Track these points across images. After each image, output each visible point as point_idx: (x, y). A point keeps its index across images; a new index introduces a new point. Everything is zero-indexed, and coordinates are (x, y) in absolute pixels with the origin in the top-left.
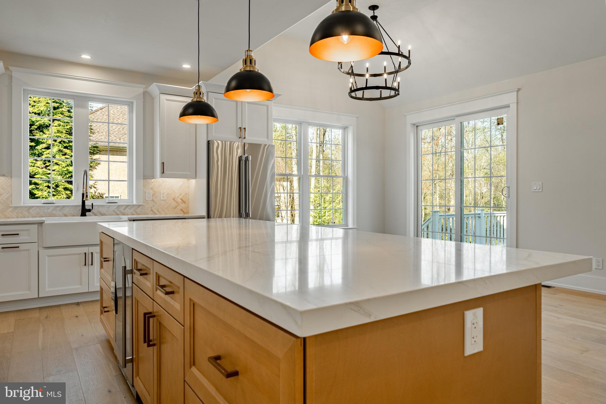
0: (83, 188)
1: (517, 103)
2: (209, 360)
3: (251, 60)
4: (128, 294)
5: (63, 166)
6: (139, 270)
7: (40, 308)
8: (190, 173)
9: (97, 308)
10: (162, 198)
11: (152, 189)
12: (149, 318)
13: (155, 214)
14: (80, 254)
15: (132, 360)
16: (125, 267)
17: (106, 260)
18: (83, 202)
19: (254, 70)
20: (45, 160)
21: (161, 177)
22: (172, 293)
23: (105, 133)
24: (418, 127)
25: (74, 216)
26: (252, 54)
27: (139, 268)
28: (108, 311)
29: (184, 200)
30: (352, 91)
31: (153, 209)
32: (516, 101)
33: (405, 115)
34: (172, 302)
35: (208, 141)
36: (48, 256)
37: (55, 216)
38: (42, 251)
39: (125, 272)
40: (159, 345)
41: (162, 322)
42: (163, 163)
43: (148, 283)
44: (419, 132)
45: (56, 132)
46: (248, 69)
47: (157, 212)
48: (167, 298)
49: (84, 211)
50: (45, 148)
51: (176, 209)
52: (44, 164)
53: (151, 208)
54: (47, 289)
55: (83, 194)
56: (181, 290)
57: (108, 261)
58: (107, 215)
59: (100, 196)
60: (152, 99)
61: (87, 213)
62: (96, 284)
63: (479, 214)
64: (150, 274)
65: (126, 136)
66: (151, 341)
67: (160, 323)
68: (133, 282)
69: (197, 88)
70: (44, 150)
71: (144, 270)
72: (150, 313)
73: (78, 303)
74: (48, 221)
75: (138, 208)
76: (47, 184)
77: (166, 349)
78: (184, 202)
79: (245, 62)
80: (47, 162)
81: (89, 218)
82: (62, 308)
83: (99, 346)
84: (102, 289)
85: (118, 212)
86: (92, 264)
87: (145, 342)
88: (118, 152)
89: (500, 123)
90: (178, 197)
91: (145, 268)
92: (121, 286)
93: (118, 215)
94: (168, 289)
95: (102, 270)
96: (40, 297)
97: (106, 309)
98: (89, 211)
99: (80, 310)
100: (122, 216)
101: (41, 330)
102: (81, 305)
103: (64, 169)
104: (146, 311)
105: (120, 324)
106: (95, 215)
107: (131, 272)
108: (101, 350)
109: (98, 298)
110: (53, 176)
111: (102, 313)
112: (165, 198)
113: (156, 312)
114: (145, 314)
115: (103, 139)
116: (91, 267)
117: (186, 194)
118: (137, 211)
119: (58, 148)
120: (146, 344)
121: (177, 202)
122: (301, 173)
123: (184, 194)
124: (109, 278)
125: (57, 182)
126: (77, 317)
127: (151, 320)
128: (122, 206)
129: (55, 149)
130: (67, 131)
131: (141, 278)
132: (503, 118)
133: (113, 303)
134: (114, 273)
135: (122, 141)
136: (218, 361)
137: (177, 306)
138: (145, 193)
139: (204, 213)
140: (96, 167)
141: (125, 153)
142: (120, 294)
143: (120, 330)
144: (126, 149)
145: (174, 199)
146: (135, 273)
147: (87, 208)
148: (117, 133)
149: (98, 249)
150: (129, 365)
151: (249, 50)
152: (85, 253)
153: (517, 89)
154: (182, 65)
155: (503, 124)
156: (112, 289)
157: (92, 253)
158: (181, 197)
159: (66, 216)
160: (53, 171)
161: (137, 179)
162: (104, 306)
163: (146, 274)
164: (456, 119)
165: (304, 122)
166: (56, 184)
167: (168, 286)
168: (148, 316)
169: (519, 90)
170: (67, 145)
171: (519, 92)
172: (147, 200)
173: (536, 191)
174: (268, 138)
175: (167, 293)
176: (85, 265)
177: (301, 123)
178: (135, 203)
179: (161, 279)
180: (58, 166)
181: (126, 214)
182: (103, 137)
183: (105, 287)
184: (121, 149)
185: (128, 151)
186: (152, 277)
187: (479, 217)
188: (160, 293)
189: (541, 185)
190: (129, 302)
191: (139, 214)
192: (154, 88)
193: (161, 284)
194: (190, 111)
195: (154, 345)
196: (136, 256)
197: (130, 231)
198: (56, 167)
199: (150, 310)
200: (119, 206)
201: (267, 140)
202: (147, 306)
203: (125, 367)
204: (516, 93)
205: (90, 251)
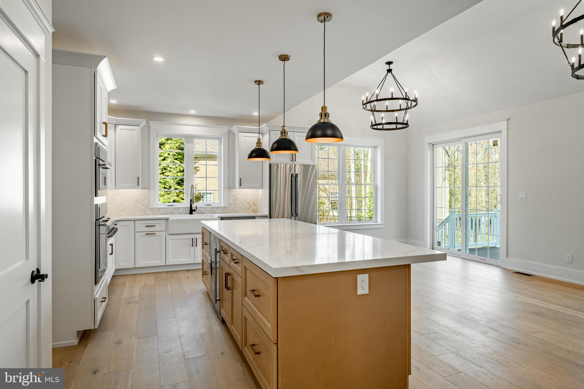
0: (191, 196)
1: (508, 129)
2: (250, 291)
3: (285, 132)
4: (218, 266)
5: (174, 172)
6: (223, 251)
7: (167, 272)
8: (258, 185)
9: (200, 273)
10: (240, 202)
11: (233, 196)
12: (227, 275)
13: (235, 212)
14: (189, 239)
15: (219, 300)
16: (216, 249)
17: (205, 244)
18: (191, 205)
19: (287, 138)
20: (162, 169)
21: (239, 188)
22: (238, 263)
23: (202, 144)
24: (434, 146)
25: (185, 214)
26: (286, 128)
27: (223, 250)
28: (207, 274)
29: (255, 203)
30: (373, 125)
31: (234, 209)
32: (506, 128)
33: (423, 136)
34: (237, 267)
35: (270, 164)
36: (171, 240)
37: (174, 214)
38: (168, 236)
39: (216, 251)
40: (232, 290)
41: (233, 277)
42: (241, 179)
43: (227, 258)
44: (435, 150)
45: (170, 148)
46: (283, 137)
47: (236, 211)
48: (235, 265)
49: (192, 211)
50: (162, 160)
51: (249, 210)
52: (162, 171)
53: (233, 208)
54: (171, 260)
55: (191, 200)
56: (241, 261)
57: (207, 245)
58: (205, 214)
59: (199, 194)
60: (234, 135)
61: (193, 212)
62: (199, 259)
63: (496, 214)
64: (228, 253)
65: (217, 146)
66: (229, 287)
67: (233, 278)
68: (220, 257)
69: (258, 140)
70: (161, 161)
71: (226, 251)
72: (228, 273)
73: (188, 270)
74: (172, 217)
75: (224, 209)
76: (164, 186)
77: (235, 291)
78: (255, 205)
79: (282, 133)
80: (164, 170)
81: (195, 216)
82: (179, 272)
83: (201, 295)
84: (203, 261)
85: (212, 211)
86: (196, 246)
87: (225, 288)
88: (212, 159)
89: (495, 145)
90: (251, 201)
91: (226, 250)
92: (214, 261)
93: (212, 213)
94: (236, 261)
95: (203, 250)
96: (166, 265)
97: (205, 273)
98: (195, 210)
99: (190, 274)
100: (214, 215)
101: (169, 284)
102: (190, 271)
103: (175, 175)
104: (226, 272)
105: (214, 284)
106: (198, 213)
107: (219, 252)
108: (203, 297)
109: (201, 267)
110: (168, 180)
111: (203, 276)
112: (242, 202)
113: (231, 273)
114: (226, 274)
115: (201, 149)
116: (195, 247)
117: (256, 199)
118: (224, 210)
119: (171, 160)
120: (226, 289)
121: (250, 205)
122: (340, 183)
123: (254, 199)
124: (208, 255)
125: (170, 184)
126: (188, 278)
127: (229, 276)
128: (215, 207)
129: (169, 161)
130: (177, 147)
131: (224, 255)
132: (497, 140)
133: (210, 270)
134: (210, 252)
135: (214, 150)
136: (254, 292)
137: (240, 269)
138: (229, 198)
139: (267, 213)
140: (197, 173)
141: (216, 159)
142: (213, 266)
143: (213, 287)
144: (217, 156)
145: (248, 203)
146: (221, 253)
147: (193, 209)
148: (211, 144)
149: (201, 236)
150: (218, 302)
151: (284, 126)
152: (193, 239)
153: (507, 119)
154: (253, 113)
155: (497, 145)
156: (209, 261)
157: (196, 238)
158: (252, 201)
159: (180, 214)
160: (167, 176)
161: (224, 189)
162: (204, 271)
163: (227, 253)
164: (462, 140)
165: (342, 144)
166: (170, 185)
167: (236, 260)
168: (227, 274)
169: (508, 119)
170: (177, 157)
171: (509, 121)
172: (230, 204)
173: (522, 199)
174: (312, 160)
175: (235, 263)
176: (192, 246)
177: (340, 145)
178: (222, 205)
179: (233, 256)
180: (171, 173)
181: (217, 212)
182: (201, 147)
183: (205, 260)
184: (213, 156)
185: (218, 157)
186: (229, 255)
187: (496, 216)
188: (232, 263)
189: (526, 194)
190: (218, 271)
191: (225, 213)
192: (235, 128)
193: (233, 258)
194: (254, 155)
195: (230, 289)
196: (222, 244)
197: (220, 227)
198: (170, 174)
199: (228, 272)
200: (212, 207)
201: (312, 161)
202: (227, 270)
203: (216, 303)
204: (506, 122)
205: (195, 238)
